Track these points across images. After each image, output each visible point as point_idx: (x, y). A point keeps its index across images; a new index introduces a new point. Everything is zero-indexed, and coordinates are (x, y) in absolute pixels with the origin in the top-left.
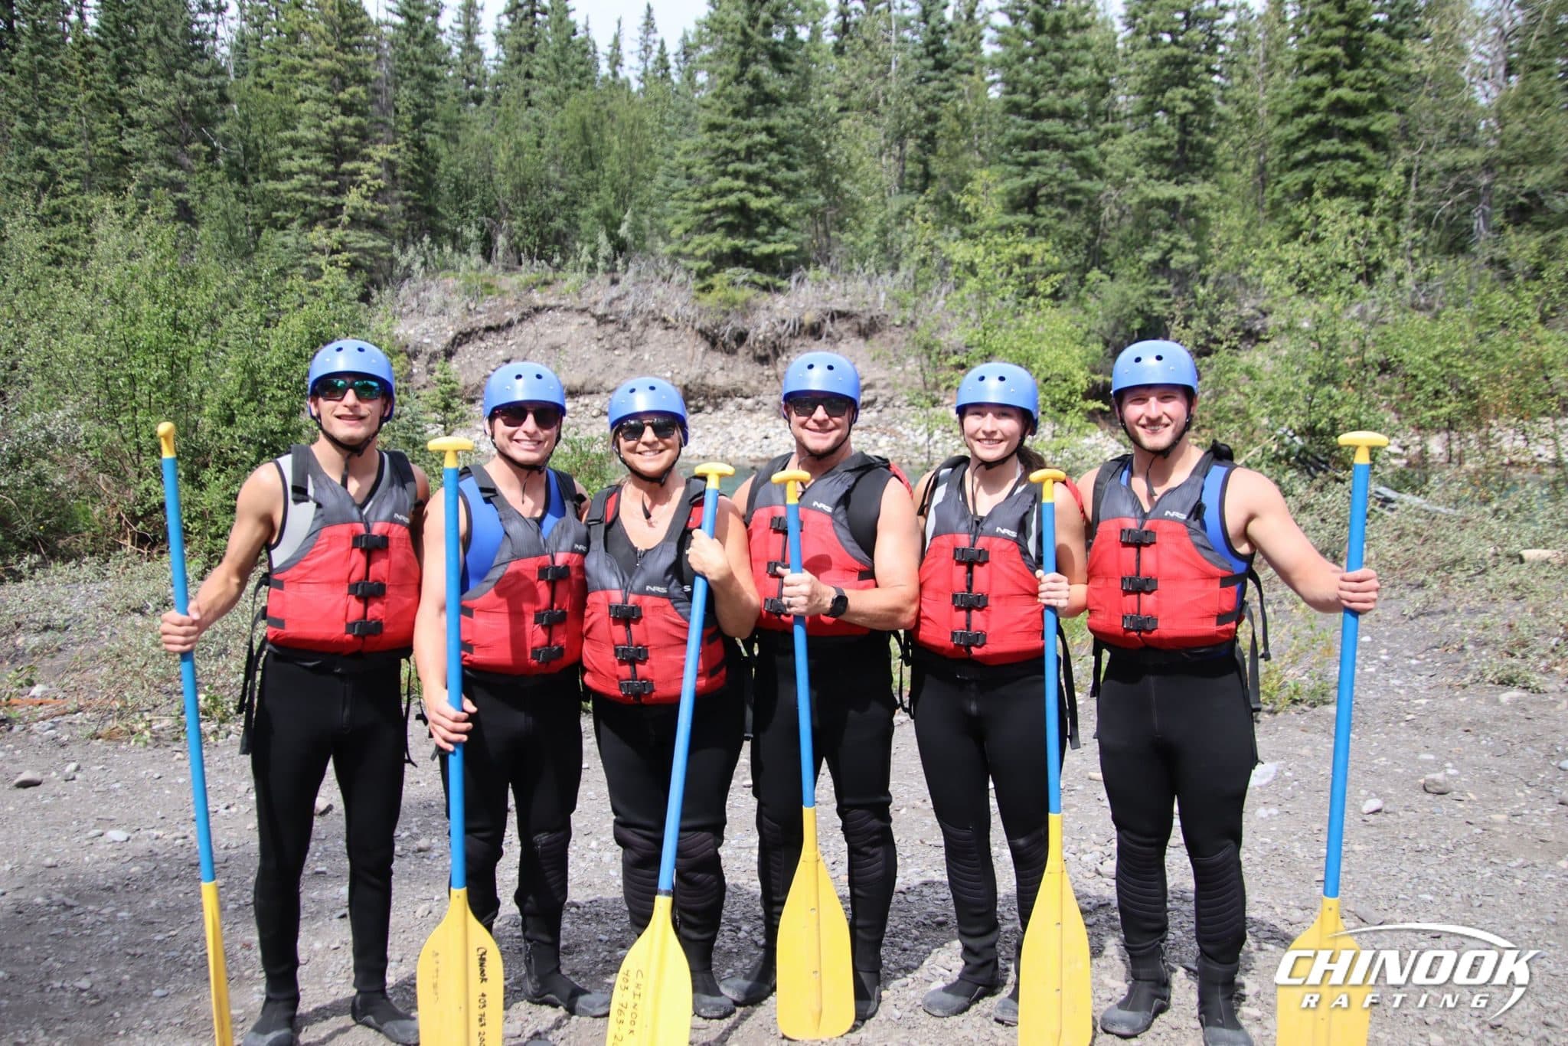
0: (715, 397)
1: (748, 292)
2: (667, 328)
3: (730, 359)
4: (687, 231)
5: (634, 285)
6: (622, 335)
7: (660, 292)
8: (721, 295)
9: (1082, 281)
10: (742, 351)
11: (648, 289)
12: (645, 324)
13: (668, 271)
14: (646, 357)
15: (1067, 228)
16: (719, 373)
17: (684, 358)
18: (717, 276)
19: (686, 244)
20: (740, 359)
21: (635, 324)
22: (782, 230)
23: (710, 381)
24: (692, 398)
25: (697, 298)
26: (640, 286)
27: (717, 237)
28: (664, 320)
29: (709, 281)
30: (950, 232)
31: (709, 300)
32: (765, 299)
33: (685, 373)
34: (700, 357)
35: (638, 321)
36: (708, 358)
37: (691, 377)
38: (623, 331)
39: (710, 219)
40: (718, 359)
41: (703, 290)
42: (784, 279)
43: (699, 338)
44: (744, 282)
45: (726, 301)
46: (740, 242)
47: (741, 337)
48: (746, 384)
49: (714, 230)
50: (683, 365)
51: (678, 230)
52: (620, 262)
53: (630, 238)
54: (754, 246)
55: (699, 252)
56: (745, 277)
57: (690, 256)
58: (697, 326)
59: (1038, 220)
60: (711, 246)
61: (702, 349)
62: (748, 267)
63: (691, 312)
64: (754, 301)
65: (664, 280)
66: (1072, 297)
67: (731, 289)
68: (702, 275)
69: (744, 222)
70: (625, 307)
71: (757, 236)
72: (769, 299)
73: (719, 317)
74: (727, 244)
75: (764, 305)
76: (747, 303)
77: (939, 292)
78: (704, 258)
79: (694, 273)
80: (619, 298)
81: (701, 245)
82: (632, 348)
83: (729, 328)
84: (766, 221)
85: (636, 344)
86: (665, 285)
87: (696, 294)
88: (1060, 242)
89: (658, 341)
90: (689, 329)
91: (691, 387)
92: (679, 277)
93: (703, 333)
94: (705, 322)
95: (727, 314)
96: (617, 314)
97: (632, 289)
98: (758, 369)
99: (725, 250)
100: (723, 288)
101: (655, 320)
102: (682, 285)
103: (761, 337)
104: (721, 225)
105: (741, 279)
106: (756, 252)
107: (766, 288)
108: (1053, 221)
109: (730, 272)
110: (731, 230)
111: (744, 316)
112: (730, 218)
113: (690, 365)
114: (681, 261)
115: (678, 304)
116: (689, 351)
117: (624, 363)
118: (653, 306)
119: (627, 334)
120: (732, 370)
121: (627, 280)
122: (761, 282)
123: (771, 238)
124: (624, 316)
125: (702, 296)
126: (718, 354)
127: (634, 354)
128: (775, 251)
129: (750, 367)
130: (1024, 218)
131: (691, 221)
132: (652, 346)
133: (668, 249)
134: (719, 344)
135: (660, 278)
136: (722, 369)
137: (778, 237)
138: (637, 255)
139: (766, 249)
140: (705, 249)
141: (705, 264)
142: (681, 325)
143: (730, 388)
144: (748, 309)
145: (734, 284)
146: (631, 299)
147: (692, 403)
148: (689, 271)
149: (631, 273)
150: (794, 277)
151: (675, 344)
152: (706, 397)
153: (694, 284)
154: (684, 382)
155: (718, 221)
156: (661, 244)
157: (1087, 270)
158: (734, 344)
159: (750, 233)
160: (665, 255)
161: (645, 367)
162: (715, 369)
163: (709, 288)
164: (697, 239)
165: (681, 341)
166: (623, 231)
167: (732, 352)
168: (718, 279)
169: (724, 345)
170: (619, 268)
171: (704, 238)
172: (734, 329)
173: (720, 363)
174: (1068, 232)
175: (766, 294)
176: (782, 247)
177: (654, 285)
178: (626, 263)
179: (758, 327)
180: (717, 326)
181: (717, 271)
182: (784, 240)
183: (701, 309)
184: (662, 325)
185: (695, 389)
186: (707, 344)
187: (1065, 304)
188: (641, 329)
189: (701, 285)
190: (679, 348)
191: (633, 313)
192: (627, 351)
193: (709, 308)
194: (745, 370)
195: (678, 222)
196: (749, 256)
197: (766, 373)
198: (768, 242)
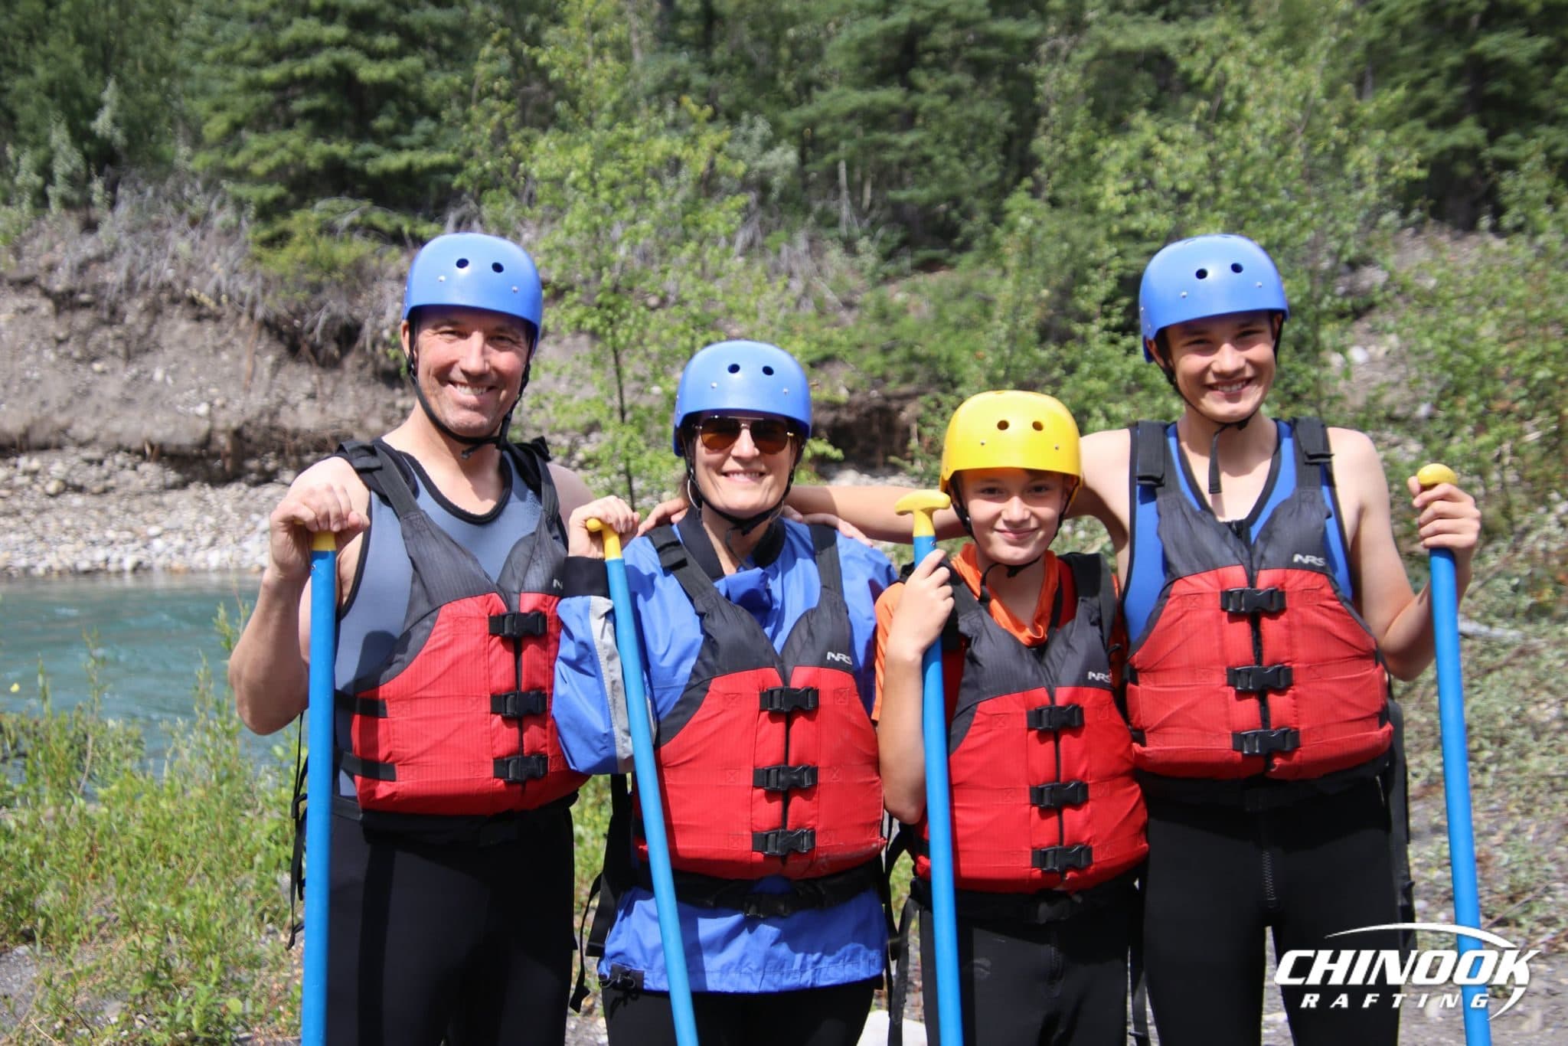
0: (299, 452)
1: (361, 247)
2: (199, 318)
3: (328, 379)
4: (236, 127)
5: (132, 232)
6: (107, 333)
7: (183, 246)
8: (304, 252)
9: (997, 216)
10: (351, 361)
11: (162, 243)
12: (155, 310)
13: (200, 205)
14: (158, 375)
15: (968, 112)
16: (304, 406)
17: (234, 376)
18: (298, 216)
19: (235, 152)
20: (349, 377)
21: (133, 312)
22: (424, 125)
23: (287, 420)
24: (252, 455)
25: (259, 259)
26: (145, 235)
27: (294, 139)
28: (193, 302)
29: (281, 224)
30: (752, 126)
31: (282, 260)
32: (394, 258)
33: (237, 405)
34: (266, 372)
35: (139, 304)
36: (282, 376)
37: (250, 414)
38: (110, 323)
39: (284, 102)
40: (302, 380)
41: (270, 243)
42: (431, 220)
43: (265, 340)
44: (353, 228)
45: (314, 263)
46: (342, 149)
47: (348, 335)
48: (361, 426)
49: (289, 125)
50: (232, 389)
51: (216, 126)
52: (97, 186)
53: (119, 137)
54: (370, 156)
55: (259, 168)
56: (353, 217)
57: (240, 175)
58: (260, 312)
59: (916, 98)
60: (285, 155)
61: (270, 358)
62: (356, 195)
63: (248, 289)
64: (374, 263)
65: (194, 222)
66: (978, 243)
67: (324, 243)
68: (267, 212)
69: (348, 108)
70: (113, 277)
71: (377, 137)
72: (404, 260)
73: (301, 295)
74: (316, 152)
75: (393, 271)
76: (357, 268)
77: (731, 242)
78: (269, 178)
79: (251, 211)
80: (100, 259)
81: (262, 154)
82: (129, 358)
83: (323, 317)
84: (392, 106)
85: (136, 349)
86: (195, 234)
87: (256, 250)
88: (956, 142)
89: (183, 343)
90: (244, 320)
91: (249, 432)
92: (223, 217)
93: (272, 327)
94: (273, 305)
95: (316, 289)
96: (97, 289)
97: (126, 241)
98: (383, 395)
99: (313, 162)
100: (308, 239)
101: (174, 301)
102: (230, 233)
103: (386, 334)
104: (308, 114)
105: (345, 221)
106: (372, 168)
107: (397, 238)
108: (941, 101)
109: (322, 208)
110: (323, 123)
111: (353, 293)
112: (320, 101)
113: (248, 390)
114: (228, 186)
115: (219, 269)
116: (246, 364)
117: (112, 388)
118: (170, 274)
119: (118, 330)
120: (331, 398)
121: (115, 224)
122: (387, 227)
123: (404, 140)
124: (111, 294)
125: (265, 253)
126: (304, 368)
127: (134, 371)
128: (410, 166)
129: (367, 394)
130: (891, 95)
131: (244, 105)
132: (170, 354)
133: (202, 161)
134: (305, 348)
135: (184, 222)
136: (312, 396)
137: (417, 138)
138: (136, 172)
139: (394, 162)
140: (271, 162)
141: (271, 192)
142: (228, 312)
143: (327, 434)
144: (359, 278)
145: (328, 229)
146: (124, 261)
147: (253, 464)
148: (240, 204)
149: (123, 209)
150: (452, 217)
151: (217, 350)
152: (281, 453)
153: (252, 231)
154: (235, 425)
155: (300, 105)
156: (184, 150)
157: (1003, 190)
158: (333, 349)
159: (362, 132)
160: (195, 175)
161: (156, 395)
162: (297, 395)
163: (279, 240)
164: (254, 141)
165: (229, 344)
166: (102, 124)
167: (330, 364)
168: (302, 221)
169: (314, 350)
170: (96, 198)
171: (269, 141)
172: (334, 318)
173: (307, 386)
174: (970, 119)
175: (395, 250)
176: (424, 159)
177: (173, 235)
178: (112, 187)
179: (381, 314)
180: (299, 313)
181: (299, 205)
182: (429, 143)
183: (266, 281)
184: (190, 312)
185: (257, 437)
186: (282, 349)
187: (968, 259)
188: (145, 320)
189: (265, 233)
190: (225, 356)
191: (130, 287)
192: (120, 364)
193: (282, 278)
194: (358, 398)
195: (219, 108)
196: (361, 175)
197: (400, 403)
198: (398, 148)
